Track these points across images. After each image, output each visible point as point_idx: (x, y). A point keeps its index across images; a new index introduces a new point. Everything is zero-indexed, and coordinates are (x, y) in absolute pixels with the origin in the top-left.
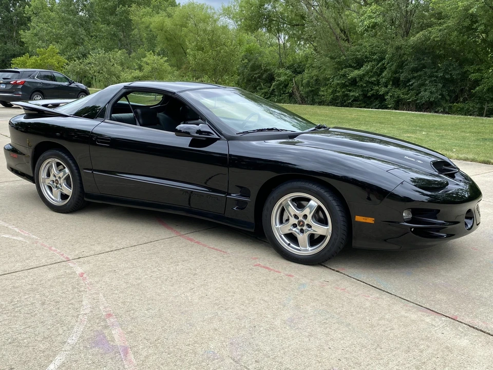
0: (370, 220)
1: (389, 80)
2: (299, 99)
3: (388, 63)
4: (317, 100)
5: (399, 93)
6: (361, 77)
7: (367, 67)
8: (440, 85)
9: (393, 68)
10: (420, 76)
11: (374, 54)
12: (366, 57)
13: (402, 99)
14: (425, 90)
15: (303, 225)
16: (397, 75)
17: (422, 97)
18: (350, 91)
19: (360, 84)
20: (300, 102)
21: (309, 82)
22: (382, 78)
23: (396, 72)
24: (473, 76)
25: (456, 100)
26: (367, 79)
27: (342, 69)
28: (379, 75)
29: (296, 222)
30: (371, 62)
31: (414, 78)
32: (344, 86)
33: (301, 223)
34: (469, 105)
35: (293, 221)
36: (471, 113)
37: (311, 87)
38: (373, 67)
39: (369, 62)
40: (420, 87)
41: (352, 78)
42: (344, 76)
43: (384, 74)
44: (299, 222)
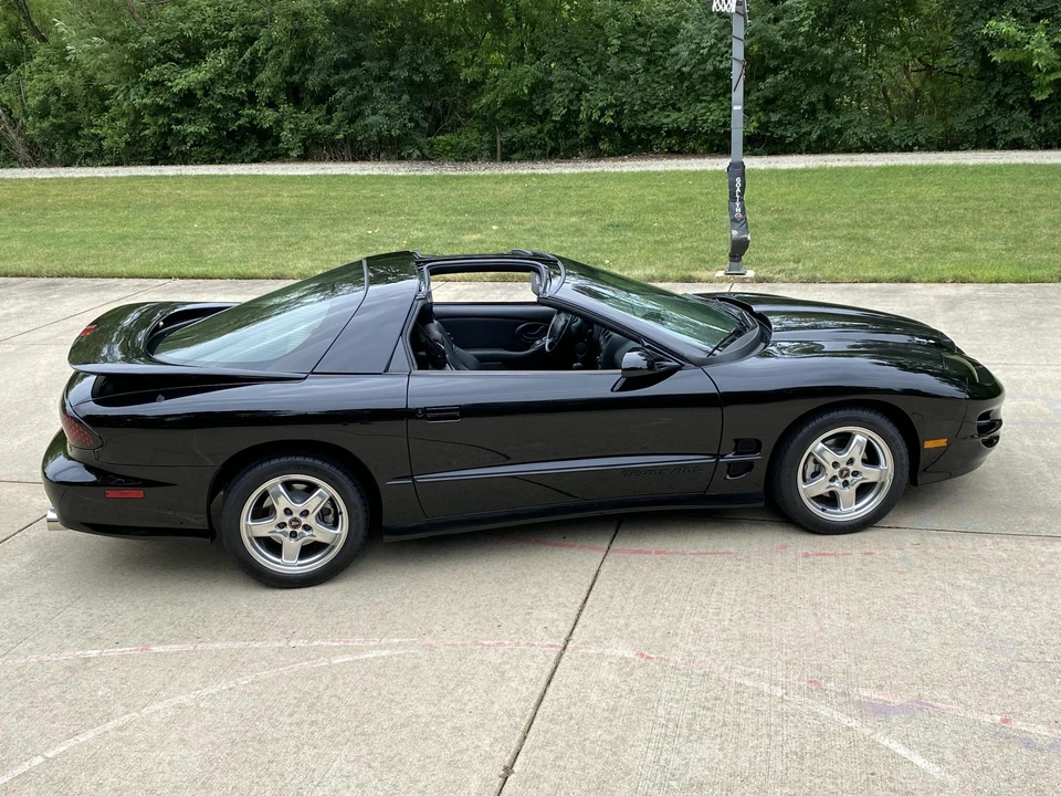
0: (942, 442)
1: (277, 90)
2: (22, 151)
3: (267, 50)
4: (81, 150)
5: (310, 119)
6: (207, 88)
7: (216, 61)
8: (406, 97)
9: (286, 59)
10: (355, 78)
11: (229, 27)
12: (207, 36)
13: (318, 133)
14: (375, 112)
15: (847, 475)
16: (296, 78)
17: (366, 128)
18: (179, 122)
19: (204, 104)
20: (29, 157)
21: (44, 103)
22: (261, 85)
23: (290, 71)
24: (469, 74)
25: (436, 127)
26: (224, 91)
27: (150, 67)
28: (250, 79)
29: (836, 472)
30: (224, 47)
31: (343, 83)
32: (159, 110)
33: (845, 472)
34: (469, 136)
35: (831, 471)
36: (474, 153)
37: (55, 117)
38: (232, 59)
39: (216, 47)
40: (359, 104)
41: (181, 90)
42: (158, 84)
43: (262, 77)
44: (841, 472)
